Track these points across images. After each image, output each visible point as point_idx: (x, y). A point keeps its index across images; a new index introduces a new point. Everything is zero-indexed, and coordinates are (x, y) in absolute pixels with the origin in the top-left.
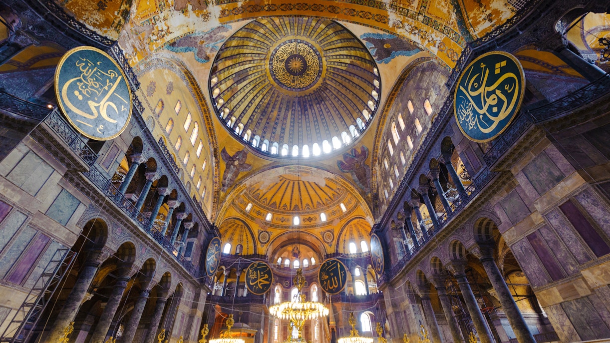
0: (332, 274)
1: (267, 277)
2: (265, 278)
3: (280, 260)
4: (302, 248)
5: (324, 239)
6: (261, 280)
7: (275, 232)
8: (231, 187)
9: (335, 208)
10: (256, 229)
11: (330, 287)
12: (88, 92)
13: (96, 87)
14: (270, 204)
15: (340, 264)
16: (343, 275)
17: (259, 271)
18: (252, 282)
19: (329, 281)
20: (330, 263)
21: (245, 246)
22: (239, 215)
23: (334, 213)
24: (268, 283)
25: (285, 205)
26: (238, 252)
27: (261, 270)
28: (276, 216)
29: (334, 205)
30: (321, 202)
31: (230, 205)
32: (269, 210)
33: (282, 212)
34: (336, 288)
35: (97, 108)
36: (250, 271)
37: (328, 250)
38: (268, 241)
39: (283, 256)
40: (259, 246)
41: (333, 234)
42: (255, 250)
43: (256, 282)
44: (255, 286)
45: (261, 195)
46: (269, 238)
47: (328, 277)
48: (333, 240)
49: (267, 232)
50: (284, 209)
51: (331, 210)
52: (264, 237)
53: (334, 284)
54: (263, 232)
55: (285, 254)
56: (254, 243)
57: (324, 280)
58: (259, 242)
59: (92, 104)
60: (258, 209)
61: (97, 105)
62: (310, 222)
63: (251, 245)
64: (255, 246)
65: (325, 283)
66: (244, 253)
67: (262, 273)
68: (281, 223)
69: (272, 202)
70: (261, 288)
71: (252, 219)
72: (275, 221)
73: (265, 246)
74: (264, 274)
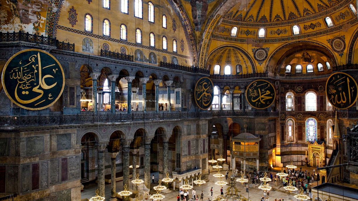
0: (340, 89)
1: (269, 93)
2: (267, 94)
3: (289, 67)
4: (313, 54)
5: (333, 47)
6: (262, 96)
7: (272, 48)
8: (204, 23)
9: (343, 10)
10: (249, 49)
11: (337, 102)
12: (28, 86)
13: (30, 78)
14: (259, 19)
15: (350, 78)
16: (353, 91)
17: (259, 89)
18: (254, 100)
19: (337, 95)
20: (338, 76)
21: (244, 66)
22: (225, 43)
23: (342, 16)
24: (271, 98)
25: (277, 16)
26: (238, 71)
27: (261, 88)
28: (269, 30)
29: (341, 6)
30: (322, 4)
31: (210, 40)
32: (258, 27)
33: (276, 24)
34: (344, 103)
35: (40, 88)
36: (250, 90)
37: (339, 60)
38: (266, 57)
39: (291, 63)
40: (257, 64)
41: (344, 42)
42: (254, 68)
43: (257, 99)
44: (257, 103)
45: (243, 15)
46: (267, 54)
47: (335, 91)
48: (344, 48)
49: (263, 49)
50: (278, 20)
51: (337, 13)
52: (260, 55)
53: (342, 99)
54: (258, 50)
55: (294, 61)
56: (251, 62)
57: (332, 94)
58: (256, 61)
59: (36, 89)
60: (246, 29)
61: (38, 87)
62: (313, 29)
63: (249, 64)
64: (253, 65)
65: (333, 97)
66: (244, 72)
67: (263, 90)
68: (277, 36)
69: (260, 17)
70: (264, 103)
71: (242, 41)
72: (269, 35)
73: (264, 63)
74: (266, 90)
